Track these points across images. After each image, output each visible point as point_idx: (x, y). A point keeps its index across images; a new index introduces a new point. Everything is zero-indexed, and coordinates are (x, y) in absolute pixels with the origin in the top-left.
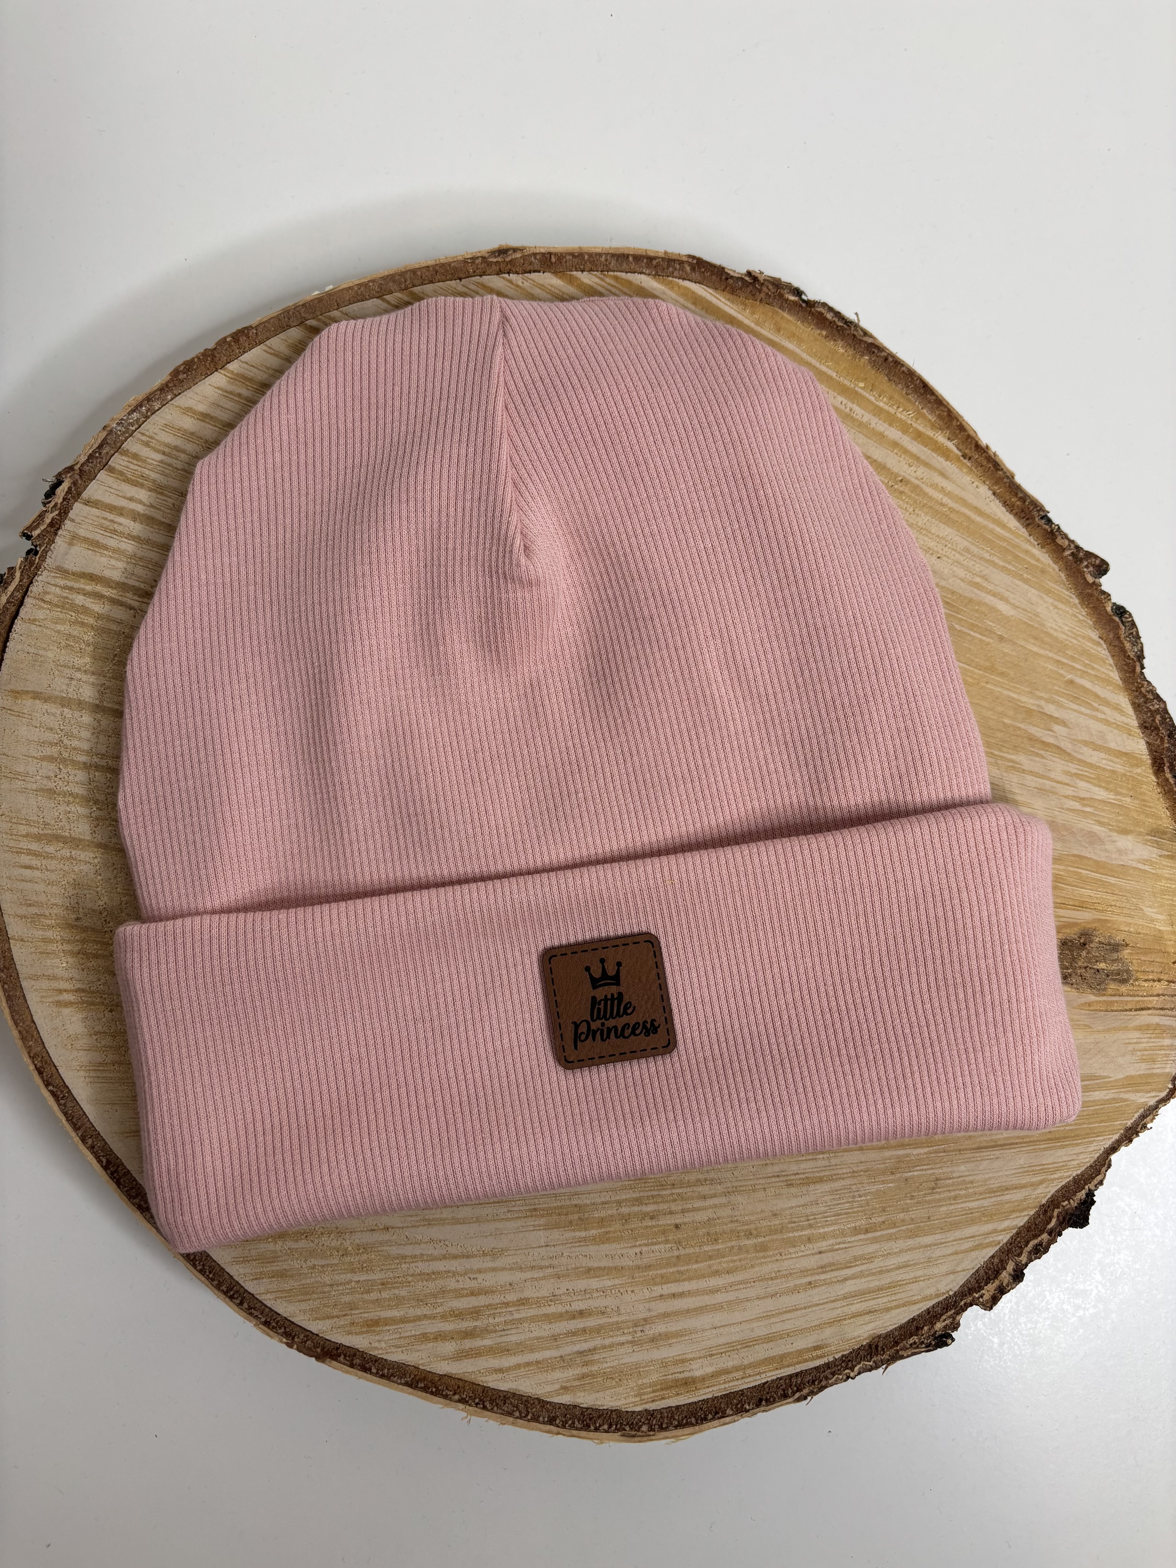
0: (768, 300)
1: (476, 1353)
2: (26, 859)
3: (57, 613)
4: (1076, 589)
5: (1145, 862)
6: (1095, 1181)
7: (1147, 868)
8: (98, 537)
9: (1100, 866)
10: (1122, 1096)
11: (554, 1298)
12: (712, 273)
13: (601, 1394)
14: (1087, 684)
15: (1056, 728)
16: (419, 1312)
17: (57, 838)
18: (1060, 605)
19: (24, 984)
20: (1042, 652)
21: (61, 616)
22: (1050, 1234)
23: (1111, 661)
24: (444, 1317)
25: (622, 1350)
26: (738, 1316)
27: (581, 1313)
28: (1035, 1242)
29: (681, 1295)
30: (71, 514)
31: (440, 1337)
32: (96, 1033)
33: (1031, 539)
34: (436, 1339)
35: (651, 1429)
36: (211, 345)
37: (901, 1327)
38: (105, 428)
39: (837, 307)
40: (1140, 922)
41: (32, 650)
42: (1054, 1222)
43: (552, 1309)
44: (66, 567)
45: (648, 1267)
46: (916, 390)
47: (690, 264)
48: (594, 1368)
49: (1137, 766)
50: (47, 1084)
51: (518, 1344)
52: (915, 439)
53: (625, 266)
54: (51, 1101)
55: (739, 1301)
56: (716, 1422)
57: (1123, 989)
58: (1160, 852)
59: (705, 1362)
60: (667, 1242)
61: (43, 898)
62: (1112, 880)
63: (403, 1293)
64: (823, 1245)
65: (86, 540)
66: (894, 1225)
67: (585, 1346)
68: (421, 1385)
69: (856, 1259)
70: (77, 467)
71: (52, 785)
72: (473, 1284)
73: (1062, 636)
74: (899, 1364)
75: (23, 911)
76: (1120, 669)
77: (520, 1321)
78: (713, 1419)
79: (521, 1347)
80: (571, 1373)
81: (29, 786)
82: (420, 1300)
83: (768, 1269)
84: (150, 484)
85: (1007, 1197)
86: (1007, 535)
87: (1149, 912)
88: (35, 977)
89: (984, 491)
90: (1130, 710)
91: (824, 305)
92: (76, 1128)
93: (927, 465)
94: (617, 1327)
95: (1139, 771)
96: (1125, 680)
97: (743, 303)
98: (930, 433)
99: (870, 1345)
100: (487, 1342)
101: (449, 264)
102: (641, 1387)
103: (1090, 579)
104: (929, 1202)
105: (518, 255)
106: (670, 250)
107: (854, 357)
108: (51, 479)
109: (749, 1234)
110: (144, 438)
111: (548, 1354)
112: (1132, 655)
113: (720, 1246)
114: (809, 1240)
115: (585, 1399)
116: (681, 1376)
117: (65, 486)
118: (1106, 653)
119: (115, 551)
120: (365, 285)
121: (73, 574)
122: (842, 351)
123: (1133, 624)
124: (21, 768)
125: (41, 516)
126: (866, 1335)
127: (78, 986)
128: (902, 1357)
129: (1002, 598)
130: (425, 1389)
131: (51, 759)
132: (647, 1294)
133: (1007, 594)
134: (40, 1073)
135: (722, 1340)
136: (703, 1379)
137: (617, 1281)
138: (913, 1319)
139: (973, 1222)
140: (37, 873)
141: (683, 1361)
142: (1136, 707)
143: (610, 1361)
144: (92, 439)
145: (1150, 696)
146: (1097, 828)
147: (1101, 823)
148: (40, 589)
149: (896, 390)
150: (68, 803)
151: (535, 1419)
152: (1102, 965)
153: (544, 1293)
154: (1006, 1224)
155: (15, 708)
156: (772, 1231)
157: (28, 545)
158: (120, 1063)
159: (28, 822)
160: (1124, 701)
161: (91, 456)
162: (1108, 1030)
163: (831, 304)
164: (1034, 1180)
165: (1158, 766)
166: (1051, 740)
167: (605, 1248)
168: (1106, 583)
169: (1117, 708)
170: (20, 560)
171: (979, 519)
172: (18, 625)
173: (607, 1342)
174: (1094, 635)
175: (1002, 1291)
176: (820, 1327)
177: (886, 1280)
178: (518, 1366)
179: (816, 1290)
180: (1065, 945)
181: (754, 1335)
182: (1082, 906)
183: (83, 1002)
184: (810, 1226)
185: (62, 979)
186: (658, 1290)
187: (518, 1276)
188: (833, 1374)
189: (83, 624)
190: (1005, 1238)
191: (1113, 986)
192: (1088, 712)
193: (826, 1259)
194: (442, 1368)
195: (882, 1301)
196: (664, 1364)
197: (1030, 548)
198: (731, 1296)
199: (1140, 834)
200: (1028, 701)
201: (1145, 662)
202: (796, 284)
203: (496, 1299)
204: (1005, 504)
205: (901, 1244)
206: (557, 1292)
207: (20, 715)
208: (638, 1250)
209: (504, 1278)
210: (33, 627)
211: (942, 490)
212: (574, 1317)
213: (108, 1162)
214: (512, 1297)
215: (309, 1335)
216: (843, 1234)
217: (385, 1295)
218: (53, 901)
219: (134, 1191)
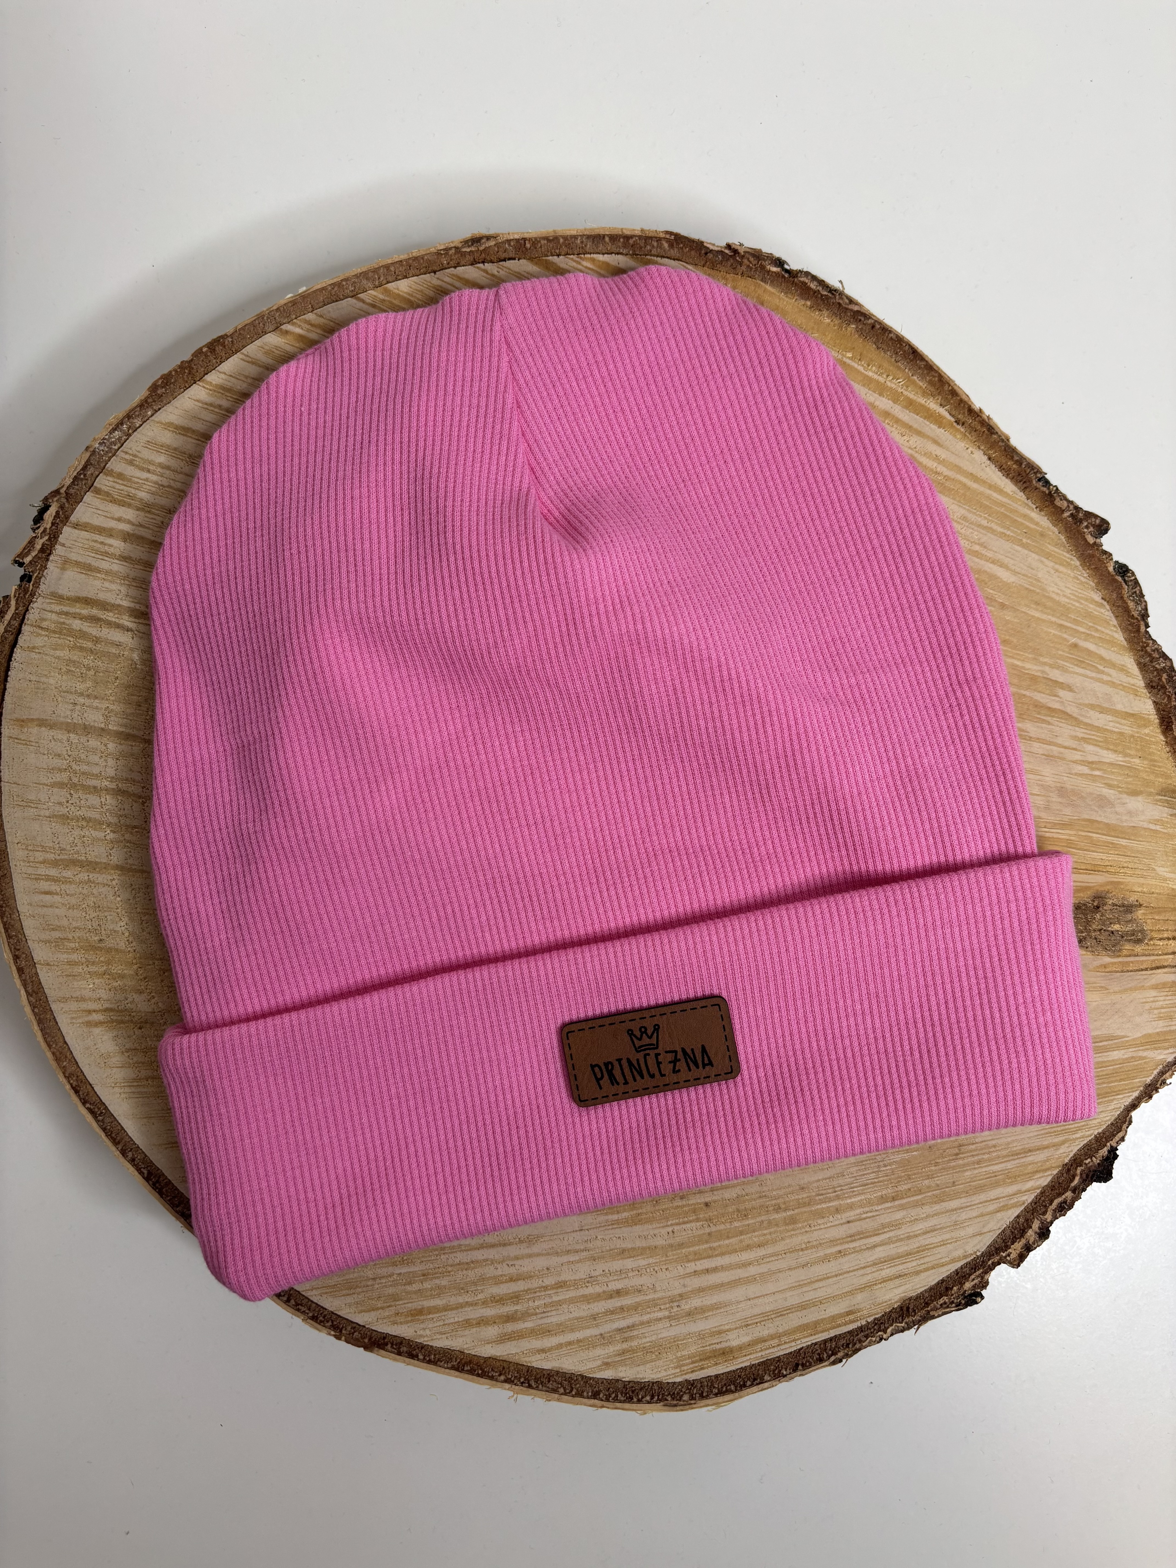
0: (749, 274)
1: (519, 1336)
2: (45, 885)
3: (55, 639)
4: (1077, 551)
5: (1156, 822)
6: (1117, 1138)
7: (1158, 828)
8: (90, 561)
9: (1111, 829)
10: (1141, 1054)
11: (591, 1280)
12: (691, 249)
13: (641, 1368)
14: (1092, 647)
15: (1062, 693)
16: (461, 1300)
17: (74, 862)
18: (1061, 569)
19: (54, 1007)
20: (1044, 617)
21: (60, 641)
22: (1074, 1191)
23: (1114, 622)
24: (485, 1303)
25: (660, 1325)
26: (771, 1287)
27: (618, 1293)
28: (1060, 1200)
29: (715, 1270)
30: (61, 539)
31: (483, 1322)
32: (127, 1051)
33: (1029, 502)
34: (478, 1324)
35: (692, 1398)
36: (187, 357)
37: (931, 1289)
38: (87, 448)
39: (822, 276)
40: (1153, 882)
41: (33, 678)
42: (1077, 1180)
43: (590, 1290)
44: (60, 592)
45: (681, 1245)
46: (905, 356)
47: (668, 241)
48: (634, 1343)
49: (1145, 726)
50: (84, 1103)
51: (559, 1325)
52: (906, 407)
53: (601, 247)
54: (89, 1118)
55: (772, 1273)
56: (755, 1388)
57: (1138, 949)
58: (1171, 811)
59: (741, 1332)
60: (698, 1220)
61: (65, 922)
62: (1123, 842)
63: (444, 1282)
64: (851, 1214)
65: (77, 564)
66: (920, 1192)
67: (622, 1324)
68: (467, 1368)
69: (883, 1226)
70: (63, 491)
71: (64, 811)
72: (512, 1270)
73: (1064, 600)
74: (931, 1323)
75: (45, 936)
76: (1124, 630)
77: (560, 1303)
78: (752, 1385)
79: (561, 1328)
80: (611, 1349)
81: (42, 813)
82: (462, 1289)
83: (798, 1240)
84: (137, 504)
85: (1030, 1159)
86: (1005, 500)
87: (1162, 871)
88: (64, 1000)
89: (979, 457)
90: (1135, 670)
91: (807, 274)
92: (115, 1142)
93: (919, 433)
94: (654, 1304)
95: (1147, 731)
96: (1129, 641)
97: (724, 278)
98: (921, 400)
99: (901, 1308)
100: (529, 1324)
101: (422, 257)
102: (679, 1359)
103: (1091, 540)
104: (954, 1168)
105: (492, 243)
106: (646, 228)
107: (840, 327)
108: (39, 504)
109: (778, 1209)
110: (127, 457)
111: (588, 1333)
112: (1136, 614)
113: (751, 1221)
114: (837, 1210)
115: (627, 1373)
116: (718, 1347)
117: (52, 511)
118: (1110, 614)
119: (108, 572)
120: (339, 284)
121: (68, 599)
122: (828, 321)
123: (1136, 583)
124: (32, 797)
125: (32, 542)
126: (897, 1298)
127: (107, 1005)
128: (933, 1317)
129: (1002, 565)
130: (471, 1372)
131: (61, 785)
132: (681, 1271)
133: (1006, 560)
134: (77, 1092)
135: (757, 1311)
136: (740, 1348)
137: (651, 1260)
138: (943, 1281)
139: (997, 1185)
140: (57, 898)
141: (720, 1332)
142: (1142, 667)
143: (648, 1336)
144: (75, 461)
145: (1156, 655)
146: (1106, 791)
147: (1110, 786)
148: (37, 617)
149: (885, 358)
150: (82, 828)
151: (580, 1394)
152: (1116, 927)
153: (581, 1275)
154: (1030, 1184)
155: (22, 737)
156: (800, 1204)
157: (21, 571)
158: (153, 1078)
159: (44, 849)
160: (1129, 662)
161: (76, 479)
162: (1126, 990)
163: (814, 273)
164: (1057, 1140)
165: (1166, 725)
166: (1056, 706)
167: (638, 1229)
168: (1107, 542)
169: (1122, 669)
170: (14, 588)
171: (975, 486)
172: (18, 654)
173: (645, 1318)
174: (1097, 597)
175: (1028, 1248)
176: (851, 1293)
177: (914, 1244)
178: (560, 1346)
179: (846, 1258)
180: (1078, 908)
181: (788, 1304)
182: (1094, 869)
183: (112, 1021)
184: (838, 1197)
185: (90, 999)
186: (692, 1267)
187: (554, 1261)
188: (867, 1337)
189: (81, 649)
190: (1029, 1198)
191: (1128, 946)
192: (1094, 675)
193: (854, 1228)
194: (487, 1351)
195: (911, 1265)
196: (701, 1336)
197: (1028, 512)
198: (763, 1268)
199: (1150, 794)
200: (1032, 668)
201: (1150, 620)
202: (777, 254)
203: (535, 1283)
204: (1001, 468)
205: (927, 1210)
206: (593, 1274)
207: (27, 743)
208: (670, 1229)
209: (540, 1263)
210: (33, 655)
211: (936, 458)
212: (611, 1297)
213: (149, 1173)
214: (549, 1281)
215: (356, 1327)
216: (870, 1203)
217: (427, 1285)
218: (75, 924)
219: (176, 1201)
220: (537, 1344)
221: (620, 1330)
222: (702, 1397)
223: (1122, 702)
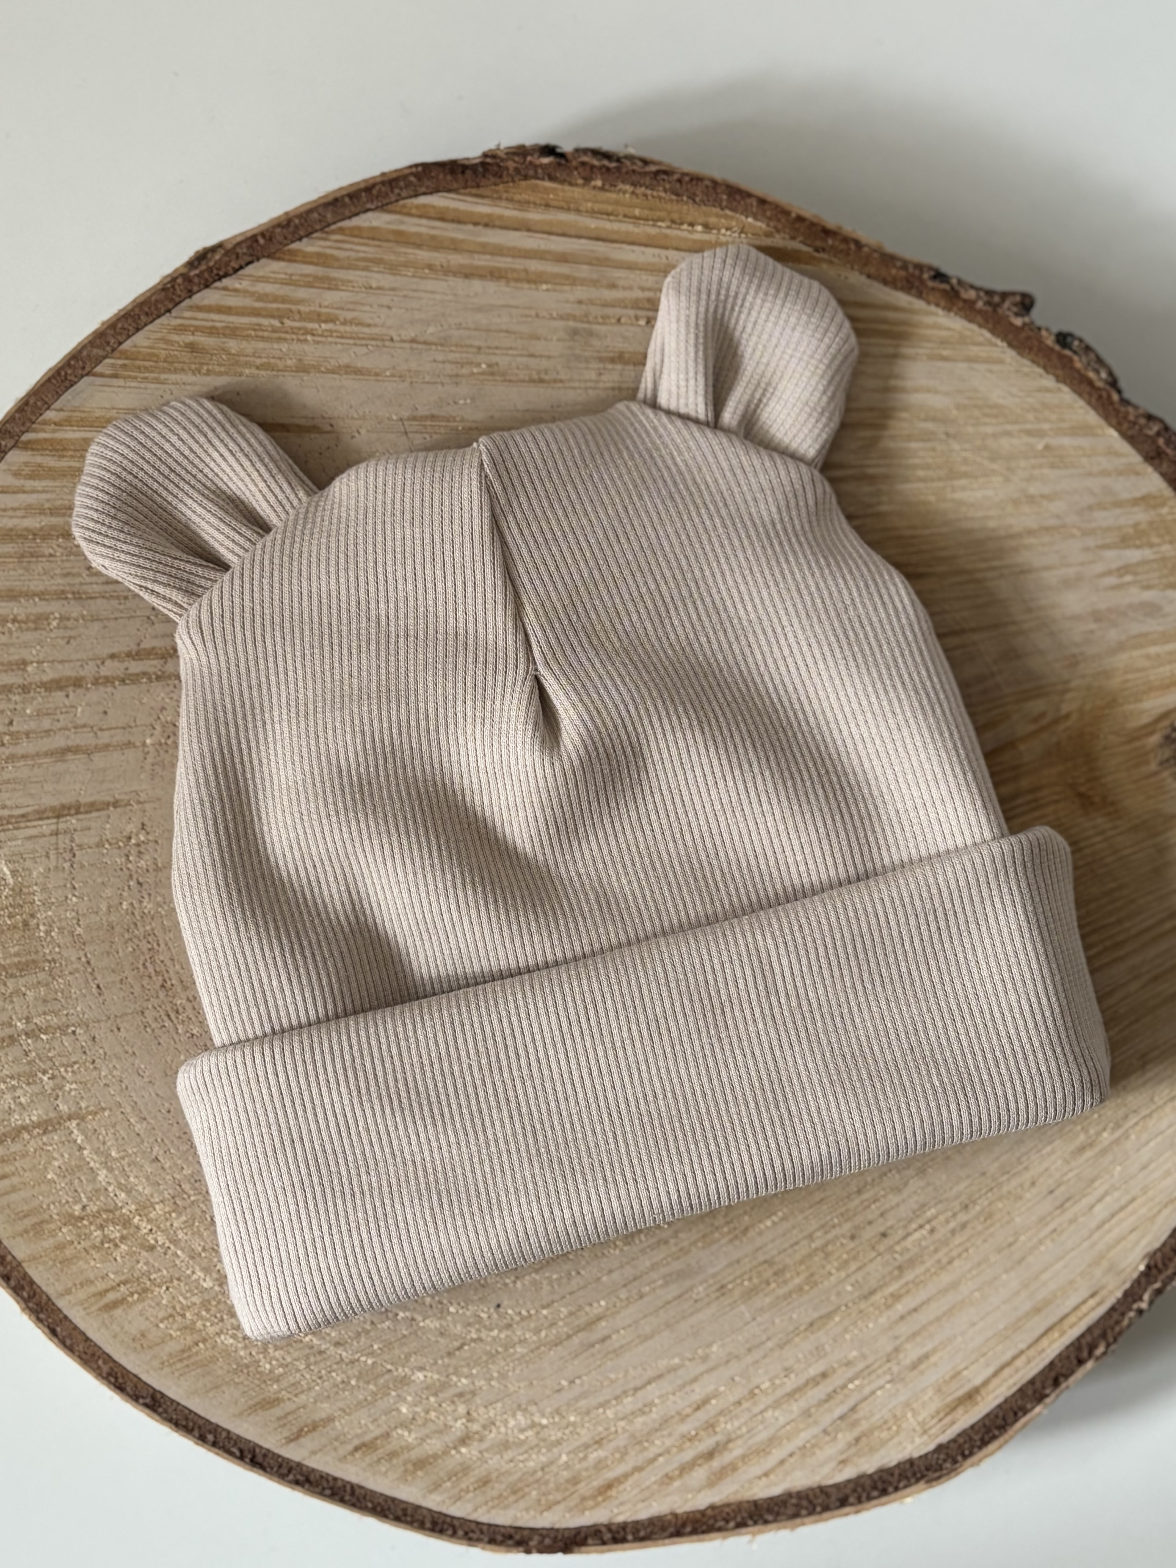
0: (520, 176)
1: (730, 1469)
4: (1007, 340)
9: (1167, 636)
11: (787, 1372)
12: (446, 174)
16: (648, 1454)
17: (19, 1131)
18: (997, 367)
19: (60, 1303)
20: (998, 429)
24: (677, 1447)
25: (885, 1394)
27: (823, 1376)
31: (684, 1470)
33: (932, 308)
34: (680, 1474)
35: (954, 1462)
39: (598, 145)
46: (729, 200)
47: (415, 175)
48: (865, 1426)
50: (136, 1399)
51: (771, 1439)
53: (343, 212)
55: (987, 1284)
56: (1018, 1424)
59: (980, 1364)
60: (879, 1256)
61: (34, 1204)
67: (842, 1409)
68: (687, 1529)
72: (694, 1397)
73: (1013, 402)
76: (1095, 407)
78: (1015, 1422)
79: (774, 1442)
80: (841, 1443)
82: (644, 1441)
83: (1002, 1235)
89: (858, 278)
96: (1105, 416)
97: (493, 194)
99: (1149, 1267)
100: (737, 1452)
102: (922, 1424)
105: (220, 253)
106: (385, 169)
107: (645, 195)
111: (807, 1434)
112: (1100, 384)
115: (869, 1464)
116: (960, 1392)
118: (1071, 395)
120: (63, 365)
122: (628, 195)
123: (1088, 349)
126: (1140, 1258)
132: (884, 1322)
134: (122, 1390)
135: (988, 1334)
141: (956, 1375)
142: (1131, 439)
143: (876, 1412)
145: (1143, 421)
146: (1146, 595)
147: (1148, 588)
149: (708, 212)
160: (1115, 440)
163: (593, 146)
166: (1052, 522)
167: (817, 1293)
169: (1111, 452)
173: (864, 1392)
174: (1049, 382)
176: (1085, 1272)
178: (782, 1461)
179: (1065, 1235)
181: (1020, 1312)
186: (894, 1312)
187: (737, 1367)
192: (1079, 471)
194: (702, 1501)
196: (937, 1387)
198: (975, 1283)
201: (1121, 384)
202: (542, 142)
203: (725, 1401)
204: (886, 282)
205: (1136, 1141)
206: (787, 1364)
212: (817, 1383)
214: (740, 1393)
215: (543, 1532)
217: (604, 1453)
220: (756, 1470)
221: (842, 1418)
222: (965, 1457)
223: (1126, 488)
